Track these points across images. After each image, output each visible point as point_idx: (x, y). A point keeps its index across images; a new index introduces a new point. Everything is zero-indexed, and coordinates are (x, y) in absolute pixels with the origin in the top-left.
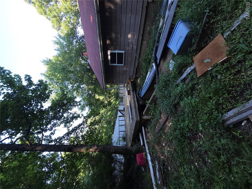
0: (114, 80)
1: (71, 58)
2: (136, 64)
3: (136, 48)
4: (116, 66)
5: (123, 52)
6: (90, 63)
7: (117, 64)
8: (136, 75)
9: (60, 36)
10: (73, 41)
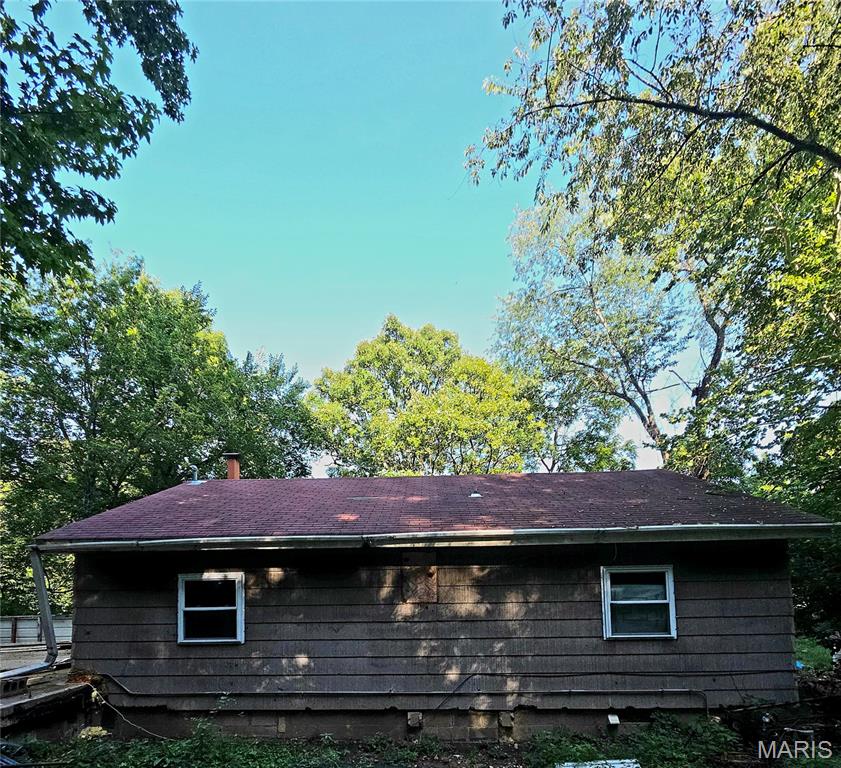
0: (96, 598)
1: (218, 406)
2: (187, 701)
3: (258, 691)
4: (177, 607)
5: (241, 637)
6: (193, 483)
7: (186, 613)
8: (125, 710)
9: (299, 388)
10: (288, 427)
